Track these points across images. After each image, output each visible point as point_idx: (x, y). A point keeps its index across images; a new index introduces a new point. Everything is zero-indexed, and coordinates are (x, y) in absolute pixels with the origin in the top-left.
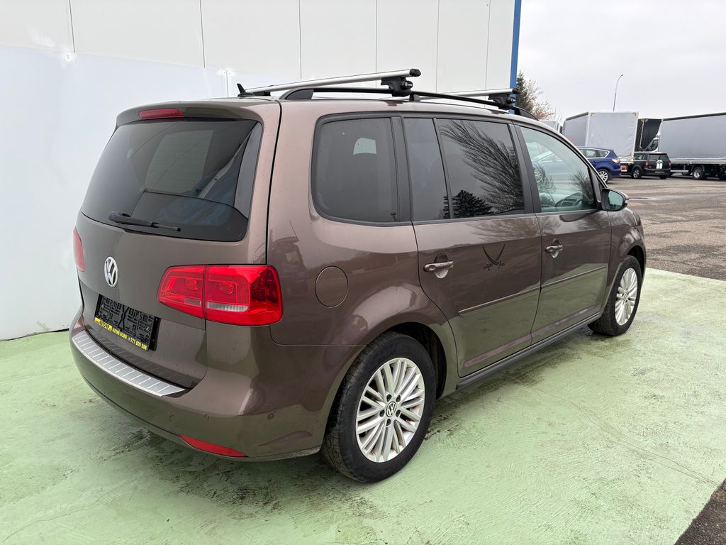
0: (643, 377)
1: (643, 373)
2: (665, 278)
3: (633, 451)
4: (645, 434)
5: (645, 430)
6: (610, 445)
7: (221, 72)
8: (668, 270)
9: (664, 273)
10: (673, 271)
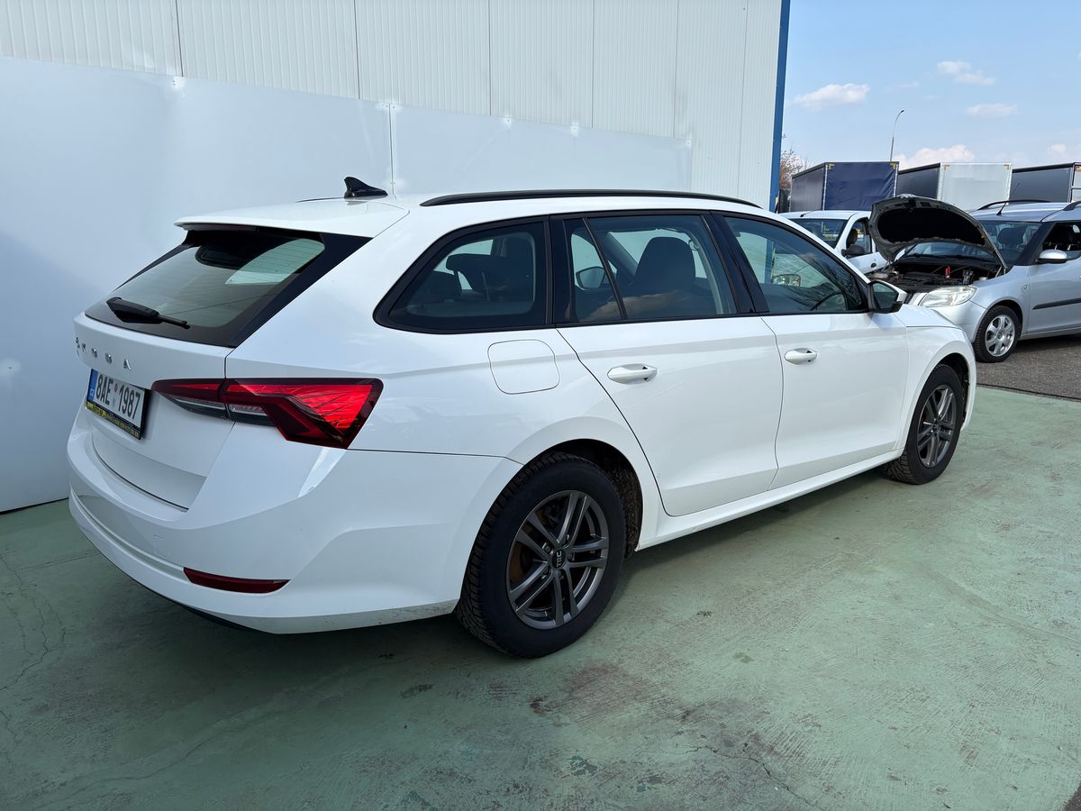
0: (1009, 534)
7: (381, 106)
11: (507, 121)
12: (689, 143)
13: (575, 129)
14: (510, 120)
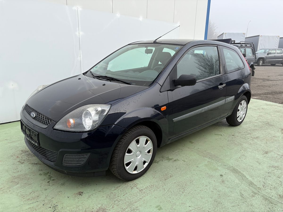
0: (267, 155)
1: (267, 153)
2: (272, 105)
3: (266, 199)
4: (271, 189)
5: (271, 186)
6: (254, 195)
7: (74, 8)
8: (273, 102)
9: (271, 103)
10: (275, 102)
12: (178, 25)
13: (141, 19)
14: (119, 15)
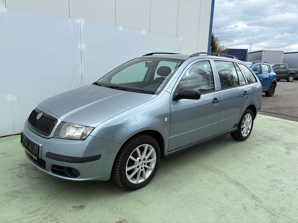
0: (270, 169)
2: (276, 121)
4: (274, 202)
6: (257, 207)
7: (77, 21)
9: (275, 118)
10: (279, 118)
11: (121, 28)
12: (181, 39)
13: (144, 32)
14: (122, 28)
